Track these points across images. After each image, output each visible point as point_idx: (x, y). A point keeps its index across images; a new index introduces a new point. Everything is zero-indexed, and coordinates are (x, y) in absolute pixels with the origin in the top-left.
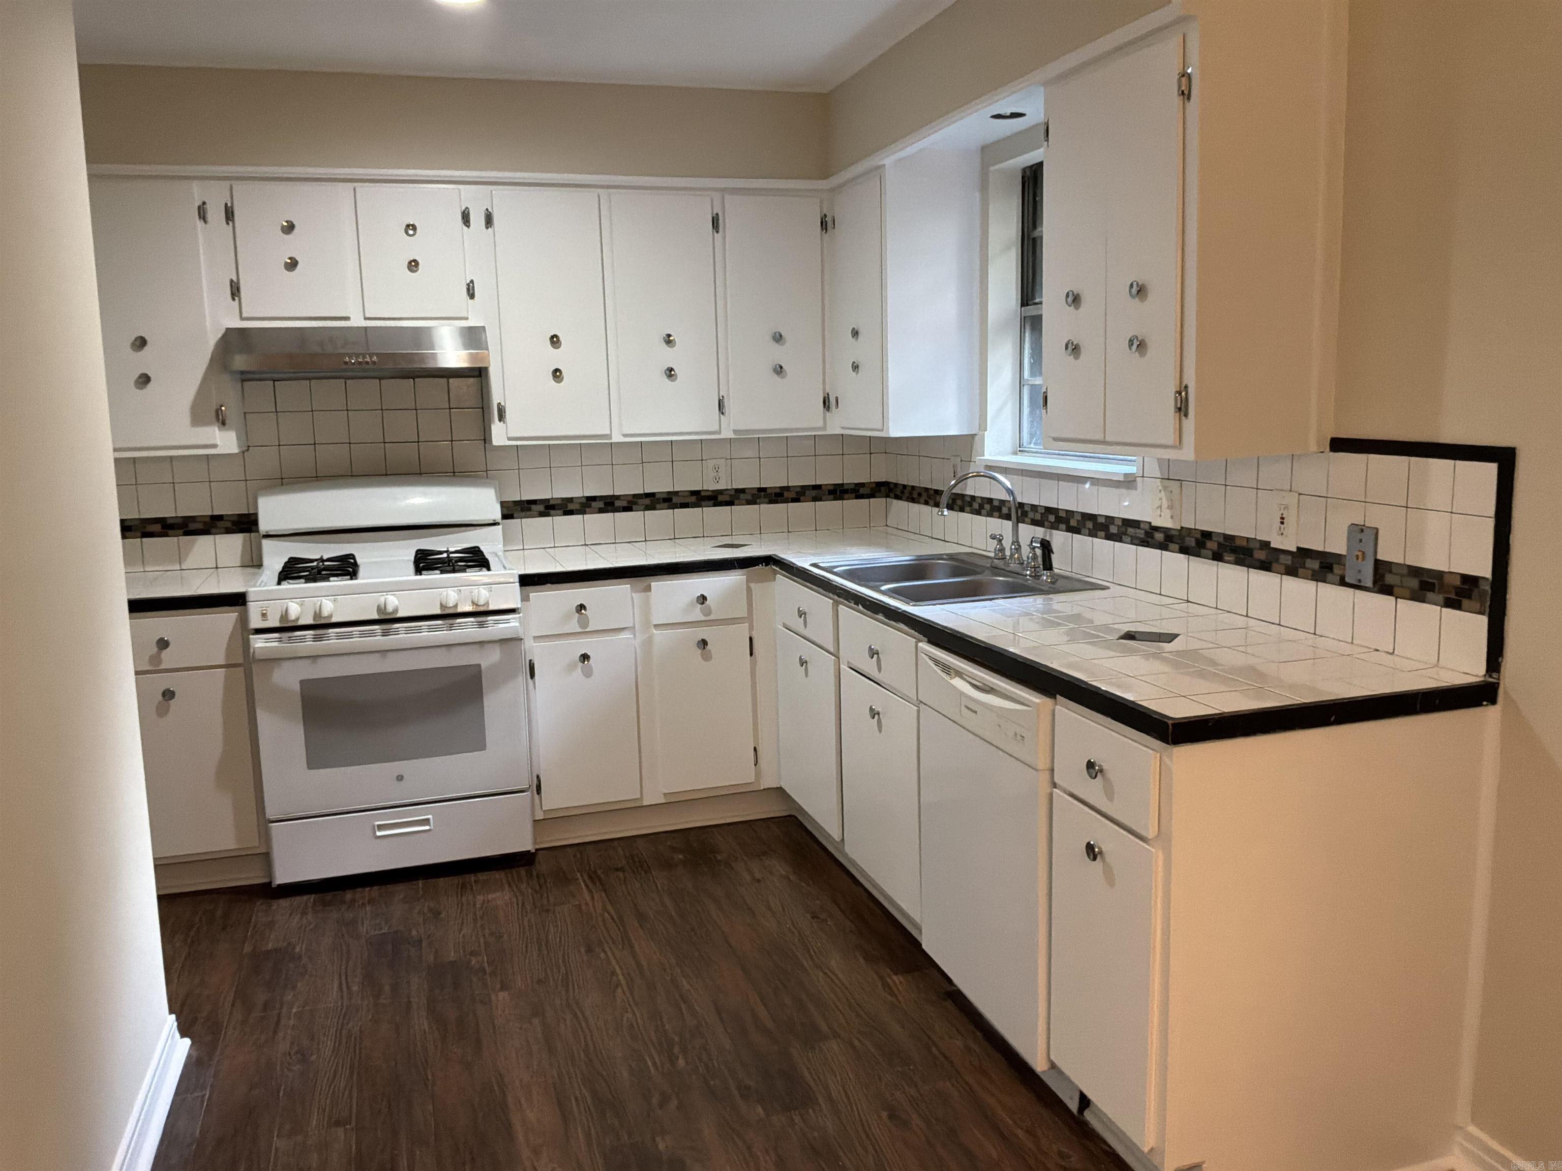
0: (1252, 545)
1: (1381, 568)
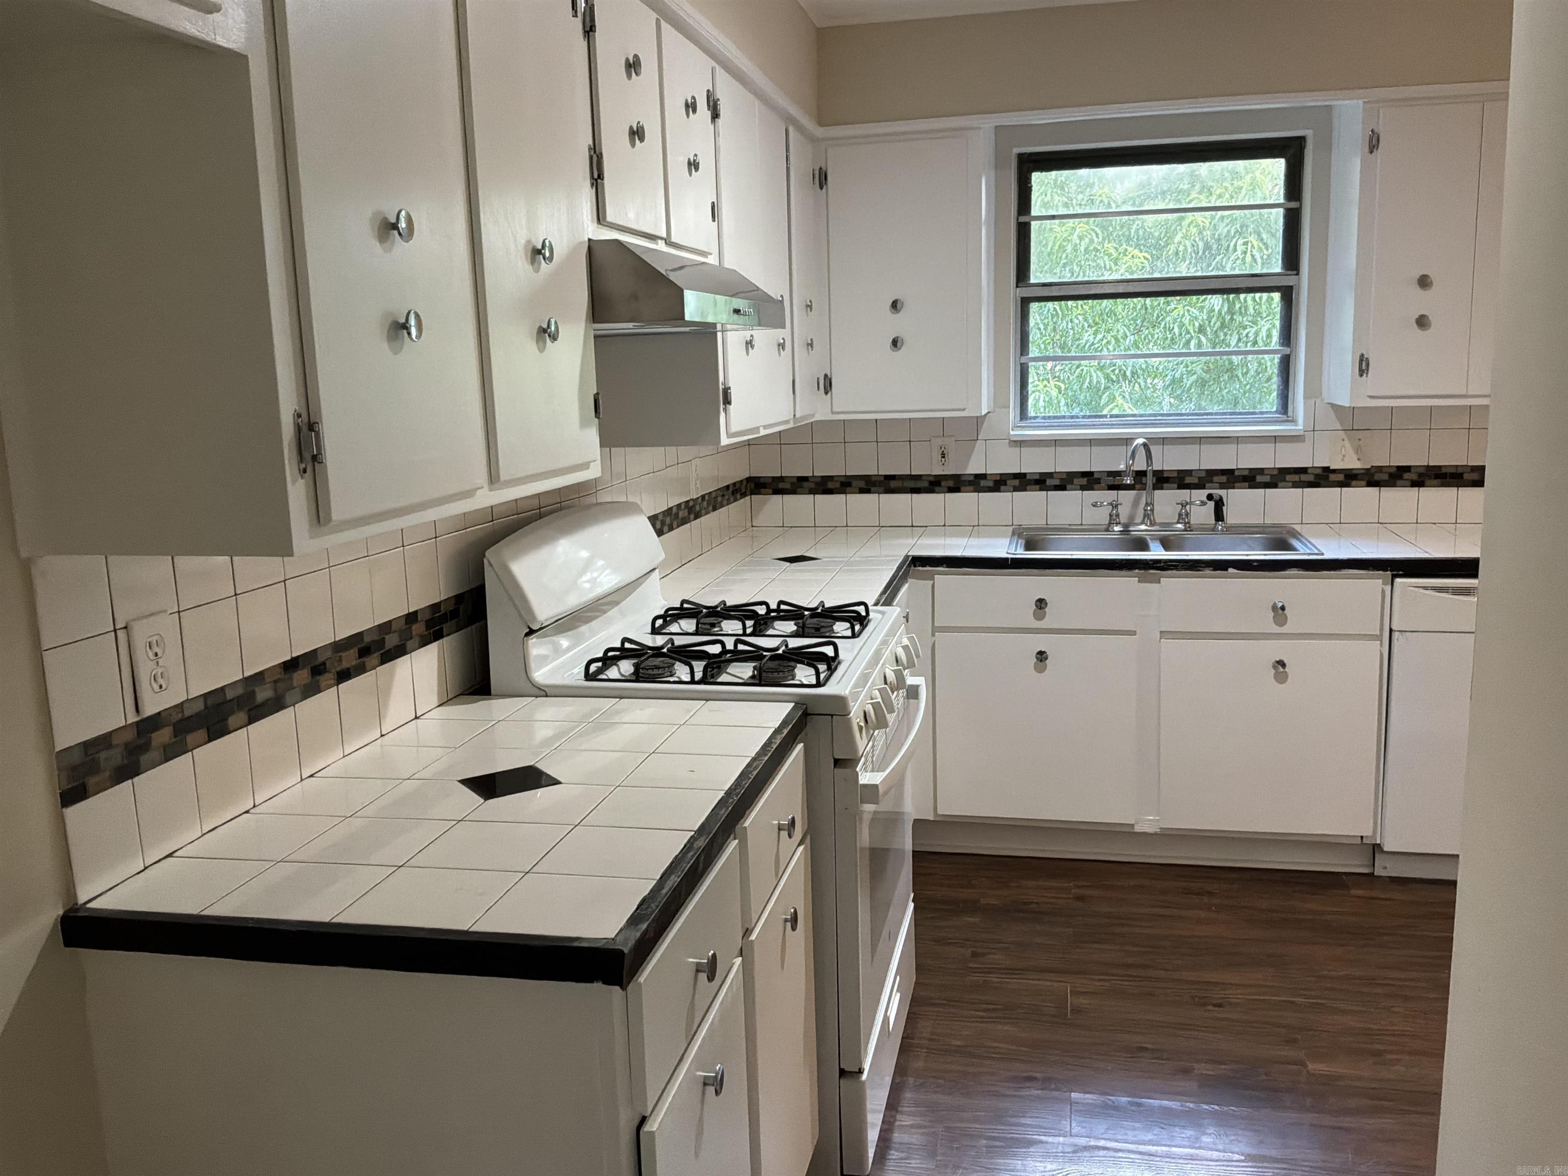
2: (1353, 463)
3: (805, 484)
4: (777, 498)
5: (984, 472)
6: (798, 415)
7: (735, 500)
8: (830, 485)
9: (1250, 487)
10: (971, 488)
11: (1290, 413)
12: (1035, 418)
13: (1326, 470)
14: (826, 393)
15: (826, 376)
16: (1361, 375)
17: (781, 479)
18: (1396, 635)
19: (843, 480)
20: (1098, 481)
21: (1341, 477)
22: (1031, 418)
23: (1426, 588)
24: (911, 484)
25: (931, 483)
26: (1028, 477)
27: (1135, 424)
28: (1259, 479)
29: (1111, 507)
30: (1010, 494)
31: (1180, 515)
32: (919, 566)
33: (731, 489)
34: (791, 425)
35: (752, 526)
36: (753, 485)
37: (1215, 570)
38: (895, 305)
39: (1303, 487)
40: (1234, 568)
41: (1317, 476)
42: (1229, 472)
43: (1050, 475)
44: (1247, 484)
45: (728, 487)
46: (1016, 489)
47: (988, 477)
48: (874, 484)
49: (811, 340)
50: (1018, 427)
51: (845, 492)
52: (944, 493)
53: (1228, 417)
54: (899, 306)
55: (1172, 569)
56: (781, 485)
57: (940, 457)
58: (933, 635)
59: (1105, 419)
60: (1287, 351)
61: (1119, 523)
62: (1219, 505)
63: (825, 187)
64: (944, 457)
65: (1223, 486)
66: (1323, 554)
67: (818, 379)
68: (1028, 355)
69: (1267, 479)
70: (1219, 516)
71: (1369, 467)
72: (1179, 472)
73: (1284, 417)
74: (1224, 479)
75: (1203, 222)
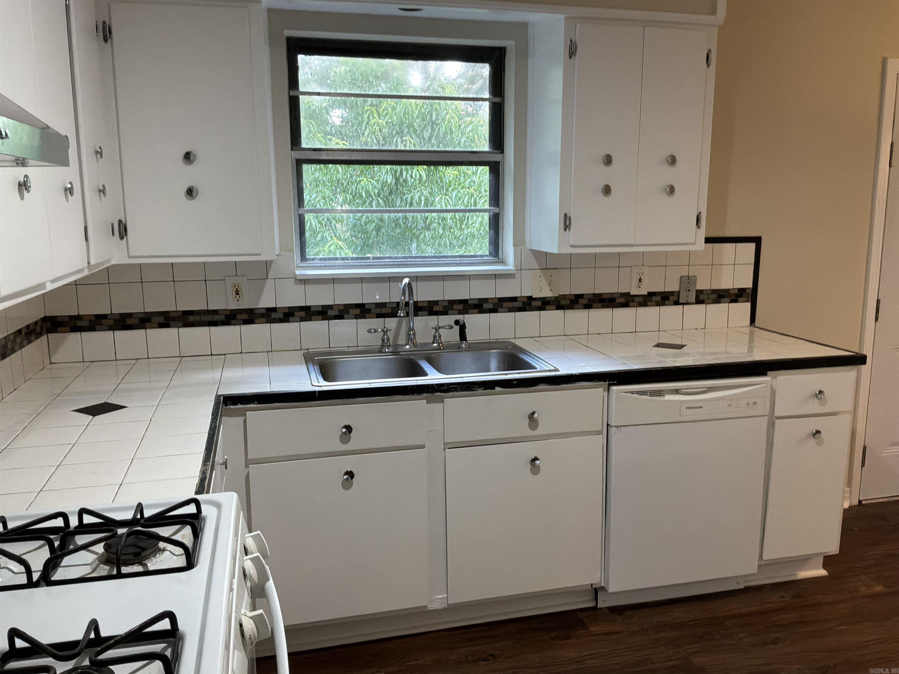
0: (613, 296)
1: (699, 293)
2: (547, 293)
3: (104, 321)
4: (75, 336)
5: (275, 306)
6: (93, 262)
7: (30, 342)
8: (129, 321)
9: (480, 312)
10: (264, 320)
11: (500, 257)
12: (313, 259)
13: (530, 298)
14: (122, 238)
15: (120, 222)
16: (565, 230)
17: (79, 317)
18: (613, 430)
19: (142, 316)
20: (369, 311)
21: (539, 303)
22: (310, 259)
23: (632, 393)
24: (209, 318)
25: (227, 316)
26: (312, 309)
27: (392, 265)
28: (485, 306)
29: (383, 333)
30: (298, 323)
31: (435, 337)
32: (230, 405)
33: (23, 332)
34: (86, 273)
35: (51, 363)
36: (49, 324)
37: (485, 389)
38: (188, 157)
39: (515, 311)
40: (499, 387)
41: (524, 303)
42: (464, 302)
43: (330, 307)
44: (477, 310)
45: (20, 331)
46: (302, 320)
47: (278, 310)
48: (173, 319)
49: (104, 186)
50: (299, 267)
51: (145, 328)
52: (240, 325)
53: (459, 259)
54: (192, 157)
55: (453, 391)
56: (79, 323)
57: (234, 294)
58: (247, 466)
59: (369, 261)
60: (496, 210)
61: (390, 345)
62: (463, 328)
63: (109, 41)
64: (238, 294)
65: (460, 312)
66: (558, 370)
67: (112, 224)
68: (303, 207)
69: (491, 306)
70: (463, 336)
71: (558, 295)
72: (429, 302)
73: (496, 259)
74: (461, 307)
75: (382, 123)
